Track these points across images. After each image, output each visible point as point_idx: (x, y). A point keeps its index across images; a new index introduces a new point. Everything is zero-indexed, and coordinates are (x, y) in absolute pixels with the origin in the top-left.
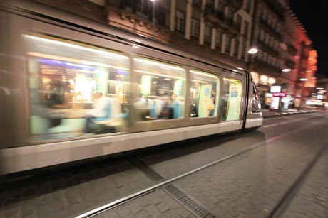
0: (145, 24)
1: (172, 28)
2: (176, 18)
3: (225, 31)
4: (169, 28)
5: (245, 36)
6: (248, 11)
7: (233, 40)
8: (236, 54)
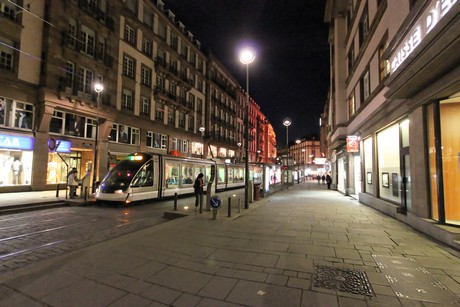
0: (88, 104)
1: (119, 107)
2: (123, 96)
3: (178, 108)
4: (115, 107)
5: (199, 112)
6: (200, 90)
7: (187, 116)
8: (191, 129)
